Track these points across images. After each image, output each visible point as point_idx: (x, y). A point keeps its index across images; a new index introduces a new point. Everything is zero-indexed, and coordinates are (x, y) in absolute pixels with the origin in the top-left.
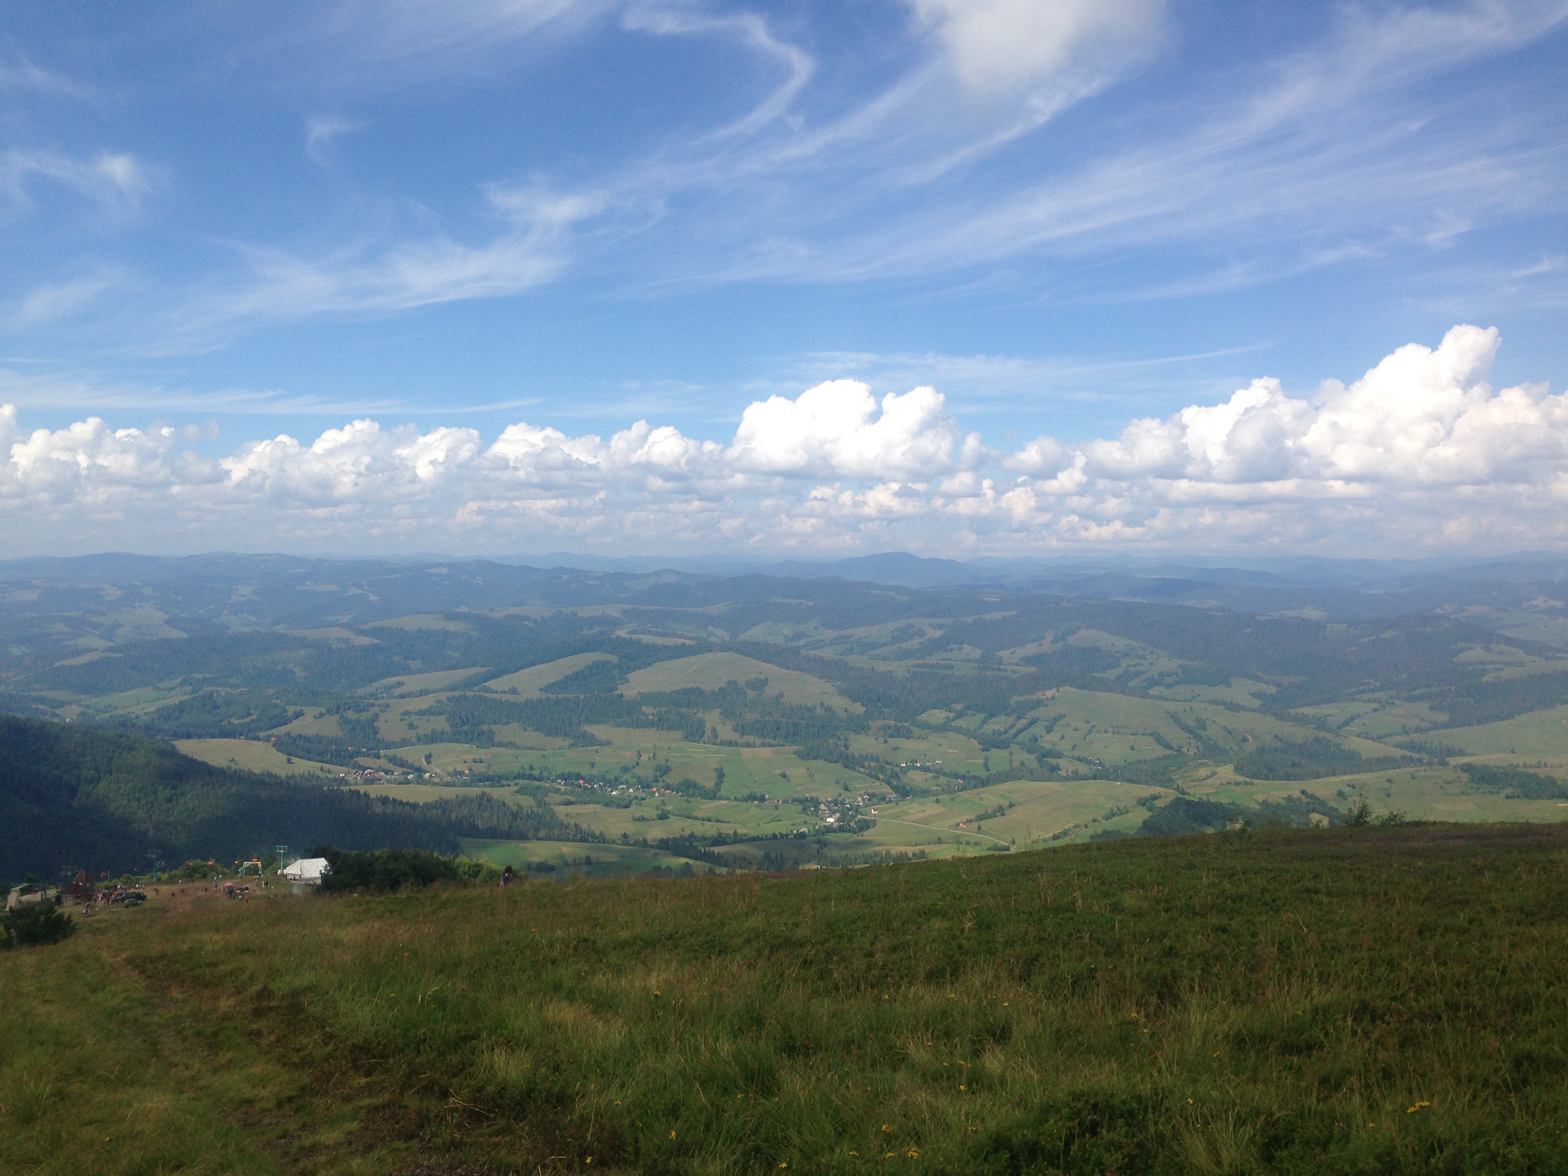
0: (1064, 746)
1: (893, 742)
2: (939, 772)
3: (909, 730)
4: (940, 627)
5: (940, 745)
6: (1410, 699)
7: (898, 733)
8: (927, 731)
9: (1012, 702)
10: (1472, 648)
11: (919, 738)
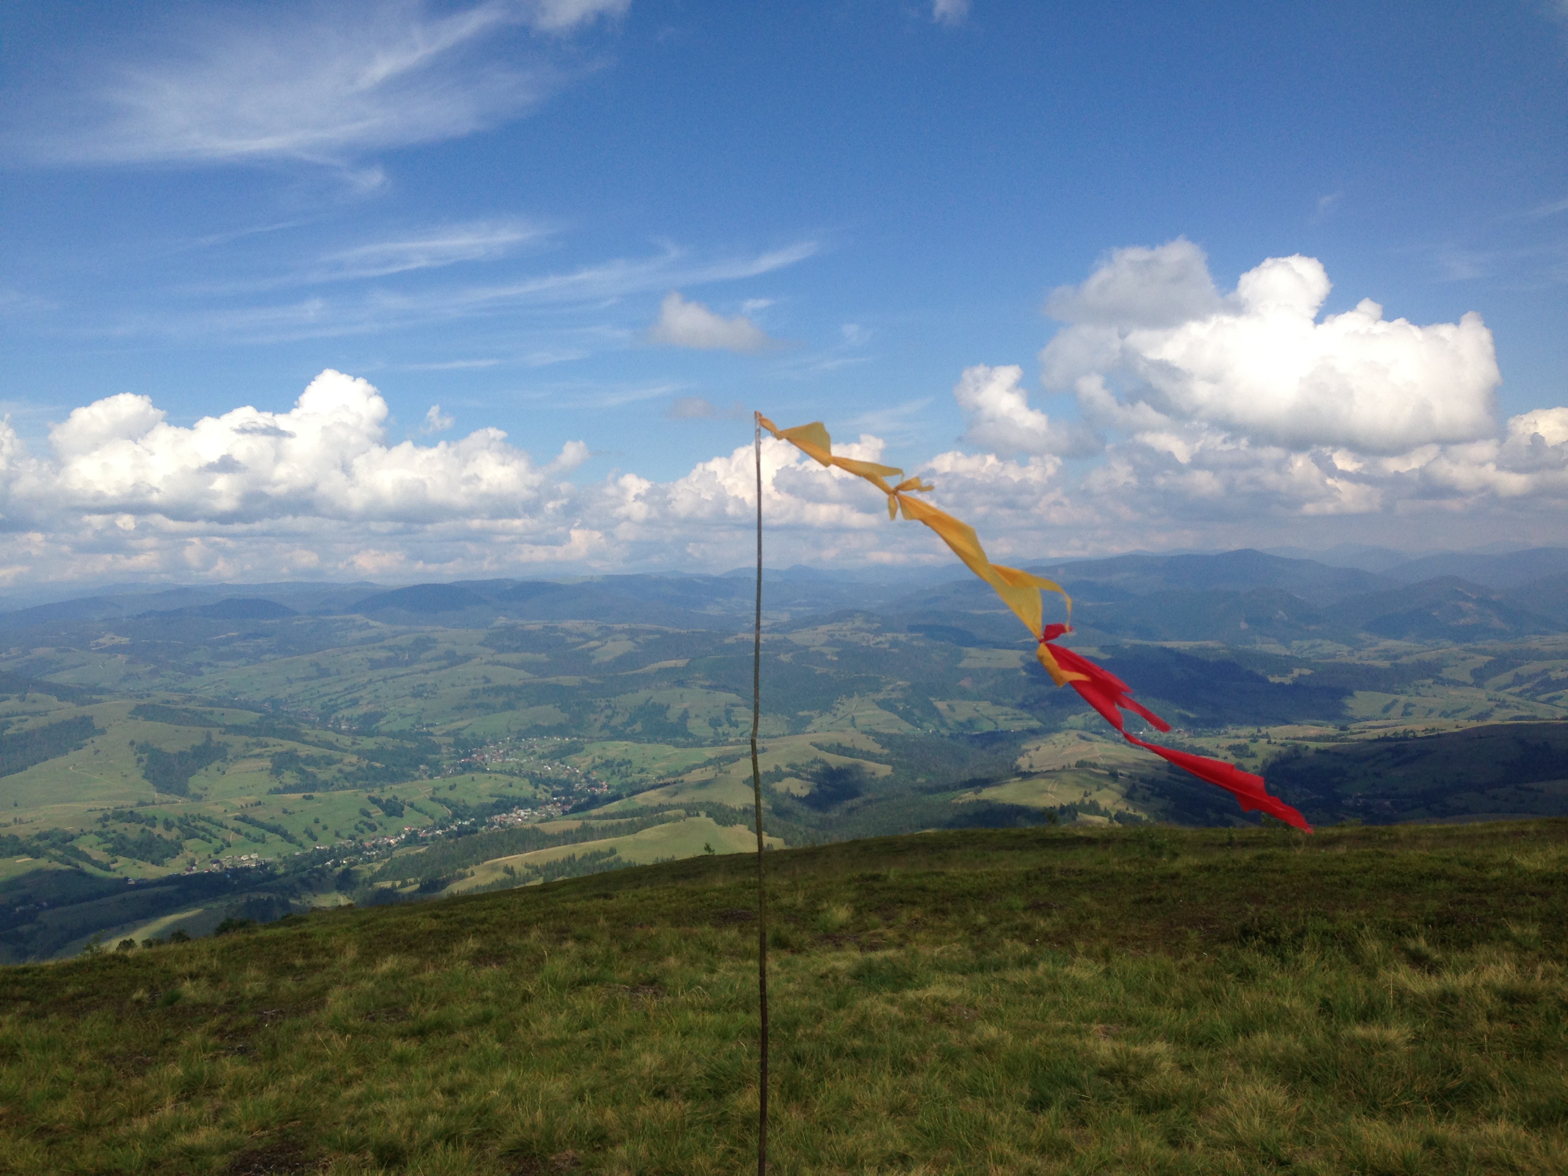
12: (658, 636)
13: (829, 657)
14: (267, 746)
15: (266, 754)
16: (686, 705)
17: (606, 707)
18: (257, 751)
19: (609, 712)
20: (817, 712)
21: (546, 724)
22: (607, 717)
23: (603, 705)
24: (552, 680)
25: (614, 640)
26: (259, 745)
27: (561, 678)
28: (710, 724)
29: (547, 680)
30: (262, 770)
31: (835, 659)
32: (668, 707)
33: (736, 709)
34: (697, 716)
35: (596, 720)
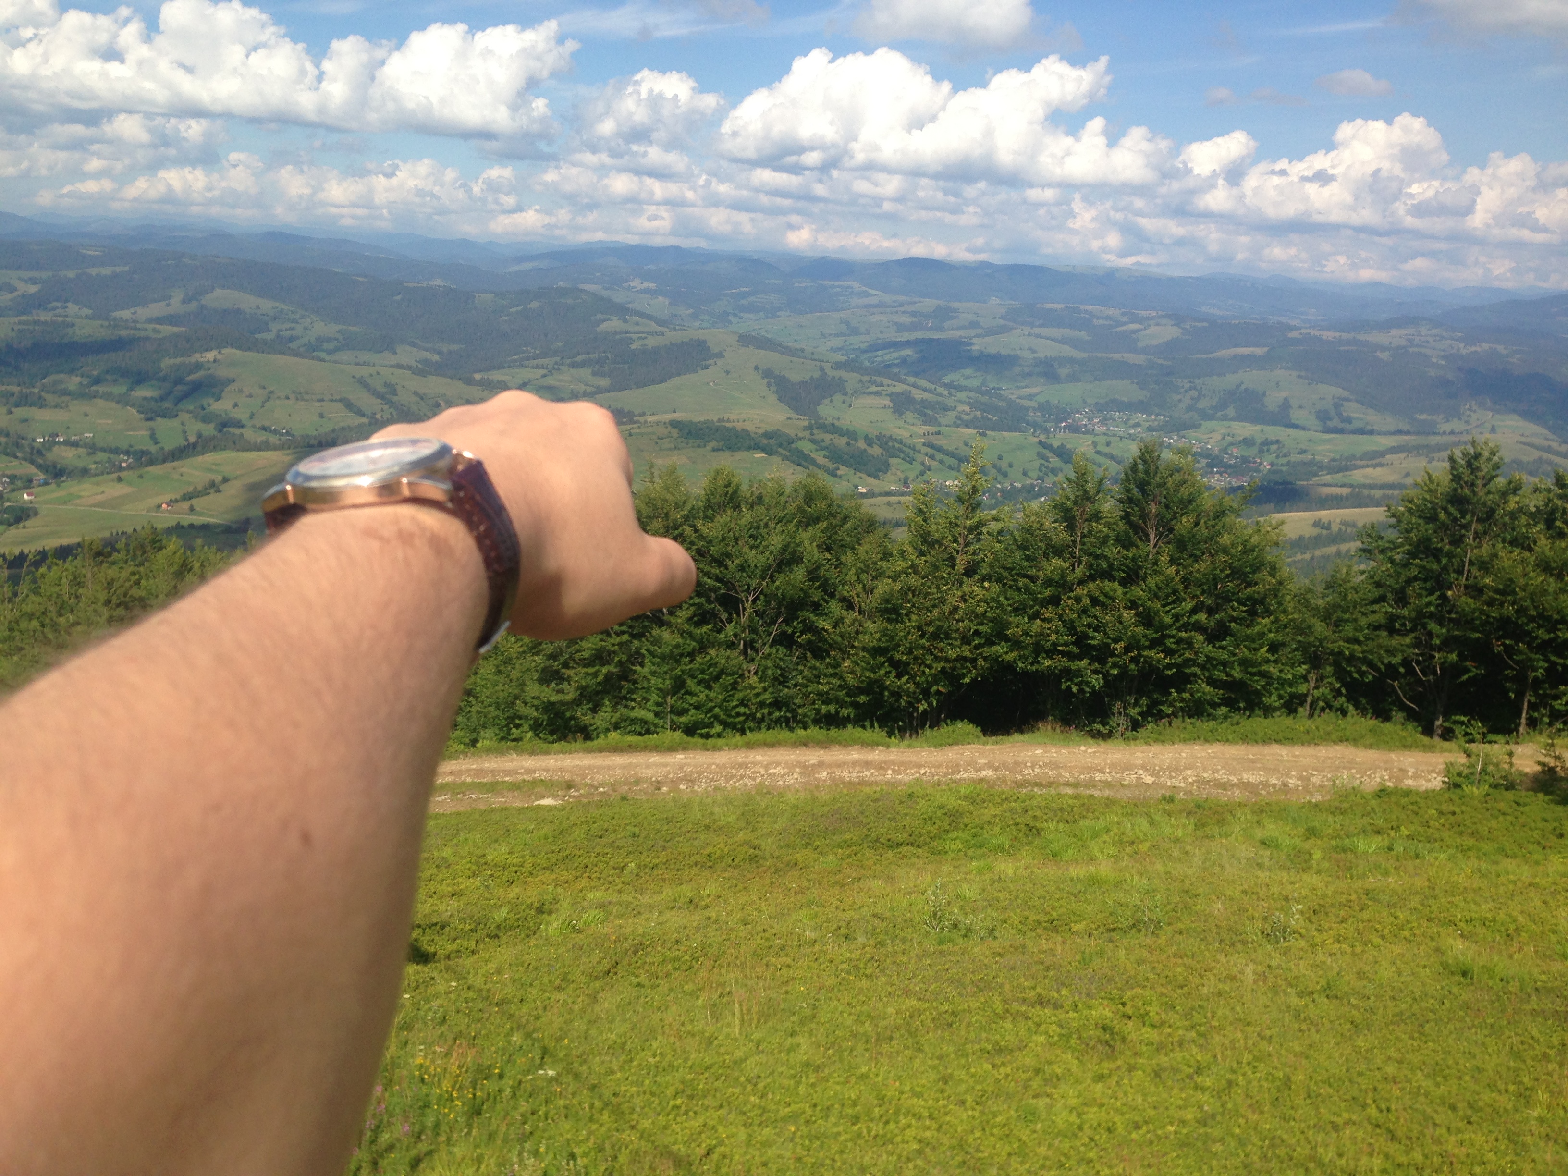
0: (241, 414)
1: (21, 412)
2: (92, 448)
3: (40, 397)
4: (34, 281)
5: (86, 415)
6: (574, 365)
7: (24, 401)
8: (66, 398)
9: (163, 365)
10: (609, 319)
11: (56, 407)
12: (1205, 324)
13: (1434, 360)
14: (882, 385)
15: (884, 393)
16: (1284, 394)
17: (1191, 389)
18: (874, 389)
19: (1194, 394)
20: (1441, 416)
21: (1126, 399)
22: (1192, 399)
23: (1187, 386)
24: (1117, 356)
25: (1157, 325)
26: (874, 383)
27: (1125, 355)
28: (1318, 418)
29: (1111, 355)
30: (885, 407)
31: (1443, 363)
32: (1264, 394)
33: (1345, 403)
34: (1301, 407)
35: (1180, 401)
